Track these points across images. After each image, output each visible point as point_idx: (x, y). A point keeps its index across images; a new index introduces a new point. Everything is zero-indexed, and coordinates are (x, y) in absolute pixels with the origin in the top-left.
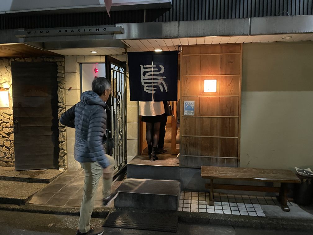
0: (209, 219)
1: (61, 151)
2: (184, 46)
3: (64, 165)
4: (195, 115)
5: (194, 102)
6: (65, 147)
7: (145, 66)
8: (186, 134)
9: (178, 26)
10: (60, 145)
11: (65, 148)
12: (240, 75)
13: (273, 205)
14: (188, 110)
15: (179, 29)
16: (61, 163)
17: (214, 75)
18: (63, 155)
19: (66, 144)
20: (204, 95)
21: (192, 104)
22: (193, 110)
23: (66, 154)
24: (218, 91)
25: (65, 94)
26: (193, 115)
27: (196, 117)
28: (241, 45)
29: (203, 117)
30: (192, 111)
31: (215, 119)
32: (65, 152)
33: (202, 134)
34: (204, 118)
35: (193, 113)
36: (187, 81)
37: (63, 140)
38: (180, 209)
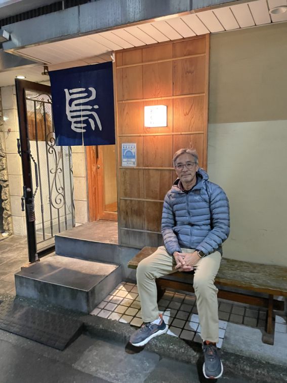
1: (5, 212)
3: (9, 230)
4: (138, 165)
5: (135, 144)
8: (126, 195)
9: (77, 14)
10: (3, 204)
11: (8, 208)
12: (206, 94)
13: (252, 327)
14: (127, 157)
15: (79, 18)
16: (6, 227)
17: (163, 98)
18: (6, 217)
19: (10, 202)
20: (149, 132)
21: (132, 147)
22: (134, 157)
23: (10, 216)
24: (170, 125)
25: (4, 137)
26: (135, 166)
27: (139, 170)
28: (207, 37)
29: (149, 169)
30: (133, 160)
31: (167, 173)
32: (9, 213)
33: (148, 197)
34: (151, 171)
35: (134, 163)
36: (124, 110)
37: (5, 198)
38: (95, 312)
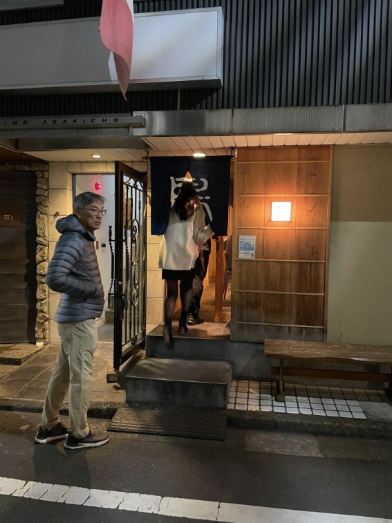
0: (277, 422)
1: (40, 315)
2: (240, 148)
3: (44, 338)
4: (256, 257)
5: (255, 237)
6: (46, 307)
7: (178, 180)
8: (241, 287)
9: (231, 115)
10: (38, 304)
11: (46, 309)
12: (329, 196)
13: (379, 402)
14: (245, 249)
15: (232, 121)
16: (39, 334)
17: (286, 195)
18: (43, 321)
19: (49, 302)
20: (270, 226)
21: (252, 240)
22: (252, 249)
23: (47, 320)
24: (294, 220)
25: (48, 222)
26: (253, 258)
27: (257, 261)
28: (331, 147)
29: (268, 261)
30: (252, 252)
31: (289, 265)
32: (47, 316)
33: (266, 288)
34: (270, 263)
35: (252, 255)
36: (243, 203)
37: (43, 297)
38: (230, 407)
